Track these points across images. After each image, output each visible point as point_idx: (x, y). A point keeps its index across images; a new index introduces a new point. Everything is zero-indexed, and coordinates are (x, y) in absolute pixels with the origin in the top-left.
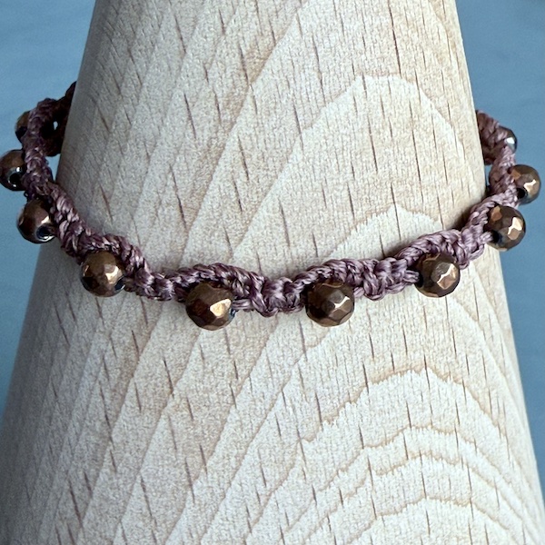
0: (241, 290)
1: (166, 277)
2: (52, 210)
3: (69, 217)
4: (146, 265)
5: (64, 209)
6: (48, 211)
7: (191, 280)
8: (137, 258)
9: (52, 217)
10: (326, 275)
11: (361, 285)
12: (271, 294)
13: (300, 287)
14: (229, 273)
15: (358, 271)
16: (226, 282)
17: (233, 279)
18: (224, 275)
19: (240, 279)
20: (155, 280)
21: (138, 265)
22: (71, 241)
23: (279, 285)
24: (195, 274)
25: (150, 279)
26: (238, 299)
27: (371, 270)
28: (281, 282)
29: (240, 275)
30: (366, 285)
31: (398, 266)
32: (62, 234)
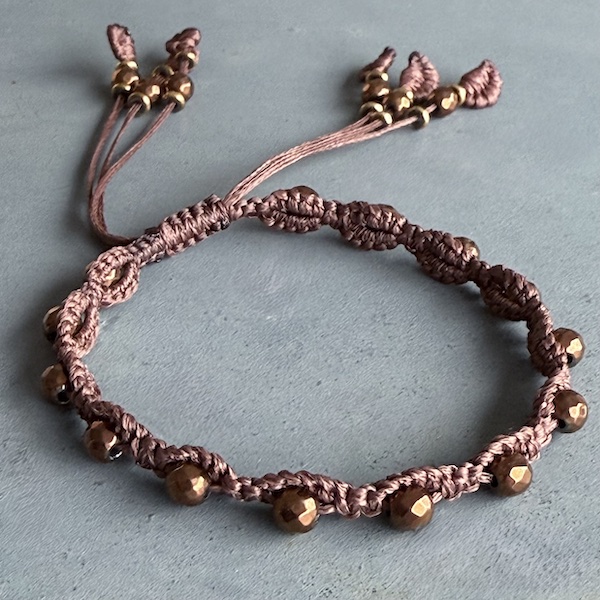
0: (326, 496)
1: (253, 484)
2: (117, 430)
3: (138, 434)
4: (231, 471)
5: (130, 427)
6: (114, 431)
7: (278, 487)
8: (221, 465)
9: (119, 436)
10: (408, 483)
11: (440, 490)
12: (356, 502)
13: (382, 496)
14: (314, 482)
15: (437, 479)
16: (312, 489)
17: (319, 487)
18: (310, 483)
19: (326, 488)
20: (243, 486)
21: (223, 471)
22: (147, 458)
23: (363, 493)
24: (282, 481)
25: (238, 486)
26: (324, 505)
27: (449, 477)
28: (364, 491)
29: (325, 483)
30: (444, 489)
31: (475, 471)
32: (136, 452)
